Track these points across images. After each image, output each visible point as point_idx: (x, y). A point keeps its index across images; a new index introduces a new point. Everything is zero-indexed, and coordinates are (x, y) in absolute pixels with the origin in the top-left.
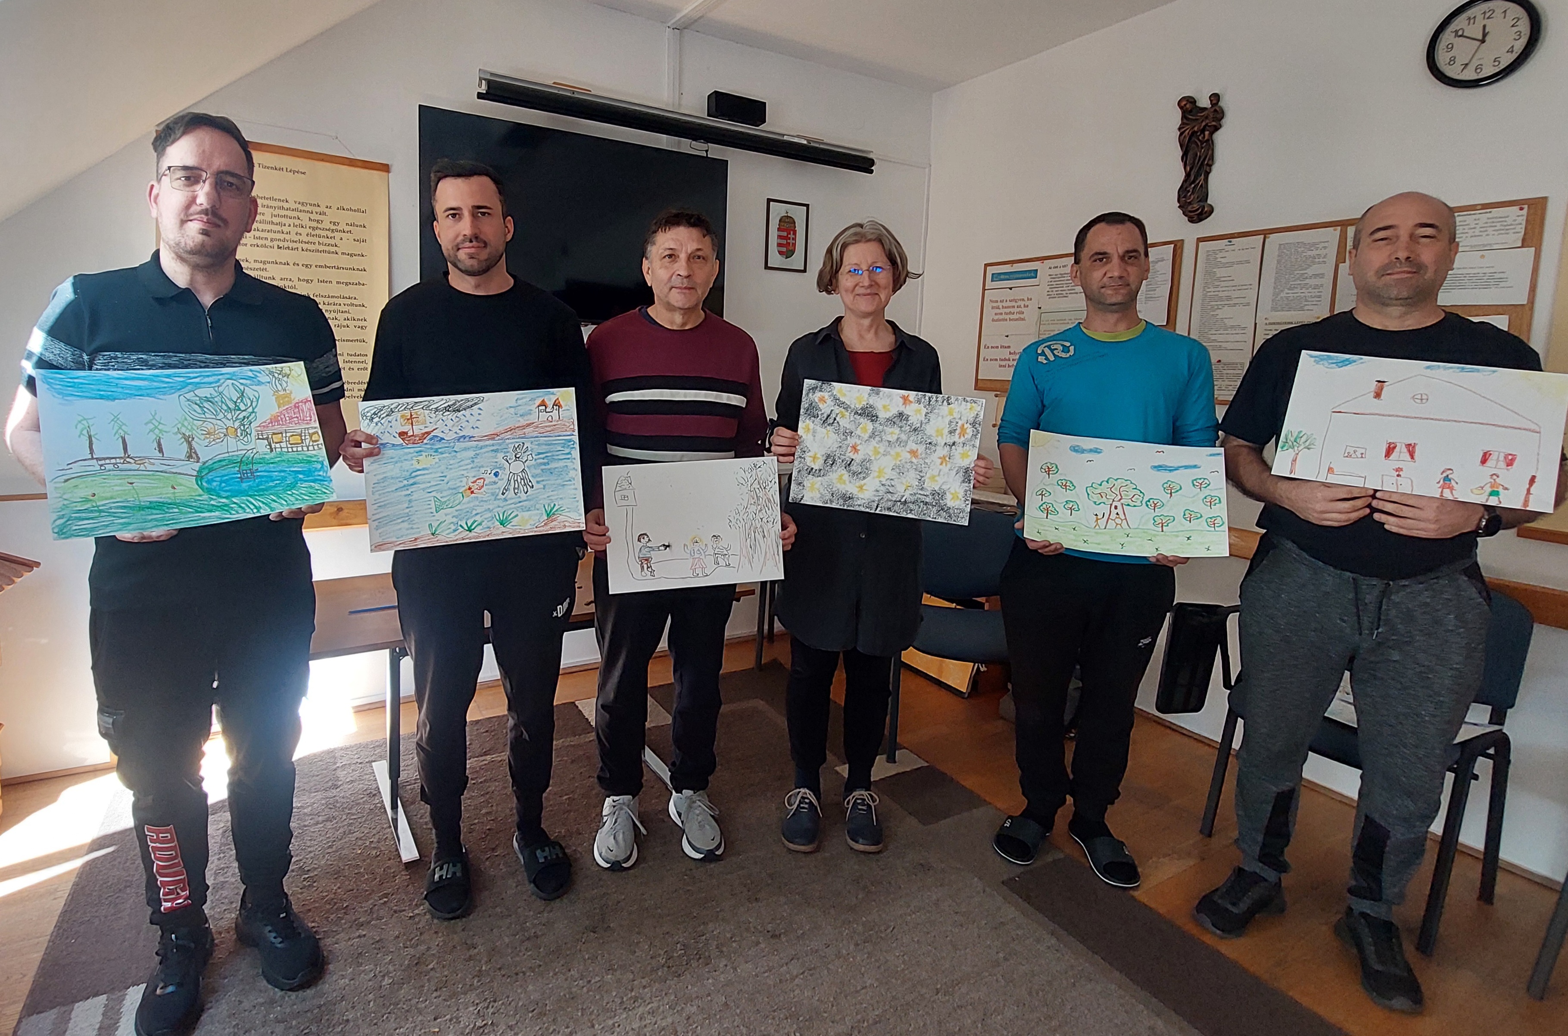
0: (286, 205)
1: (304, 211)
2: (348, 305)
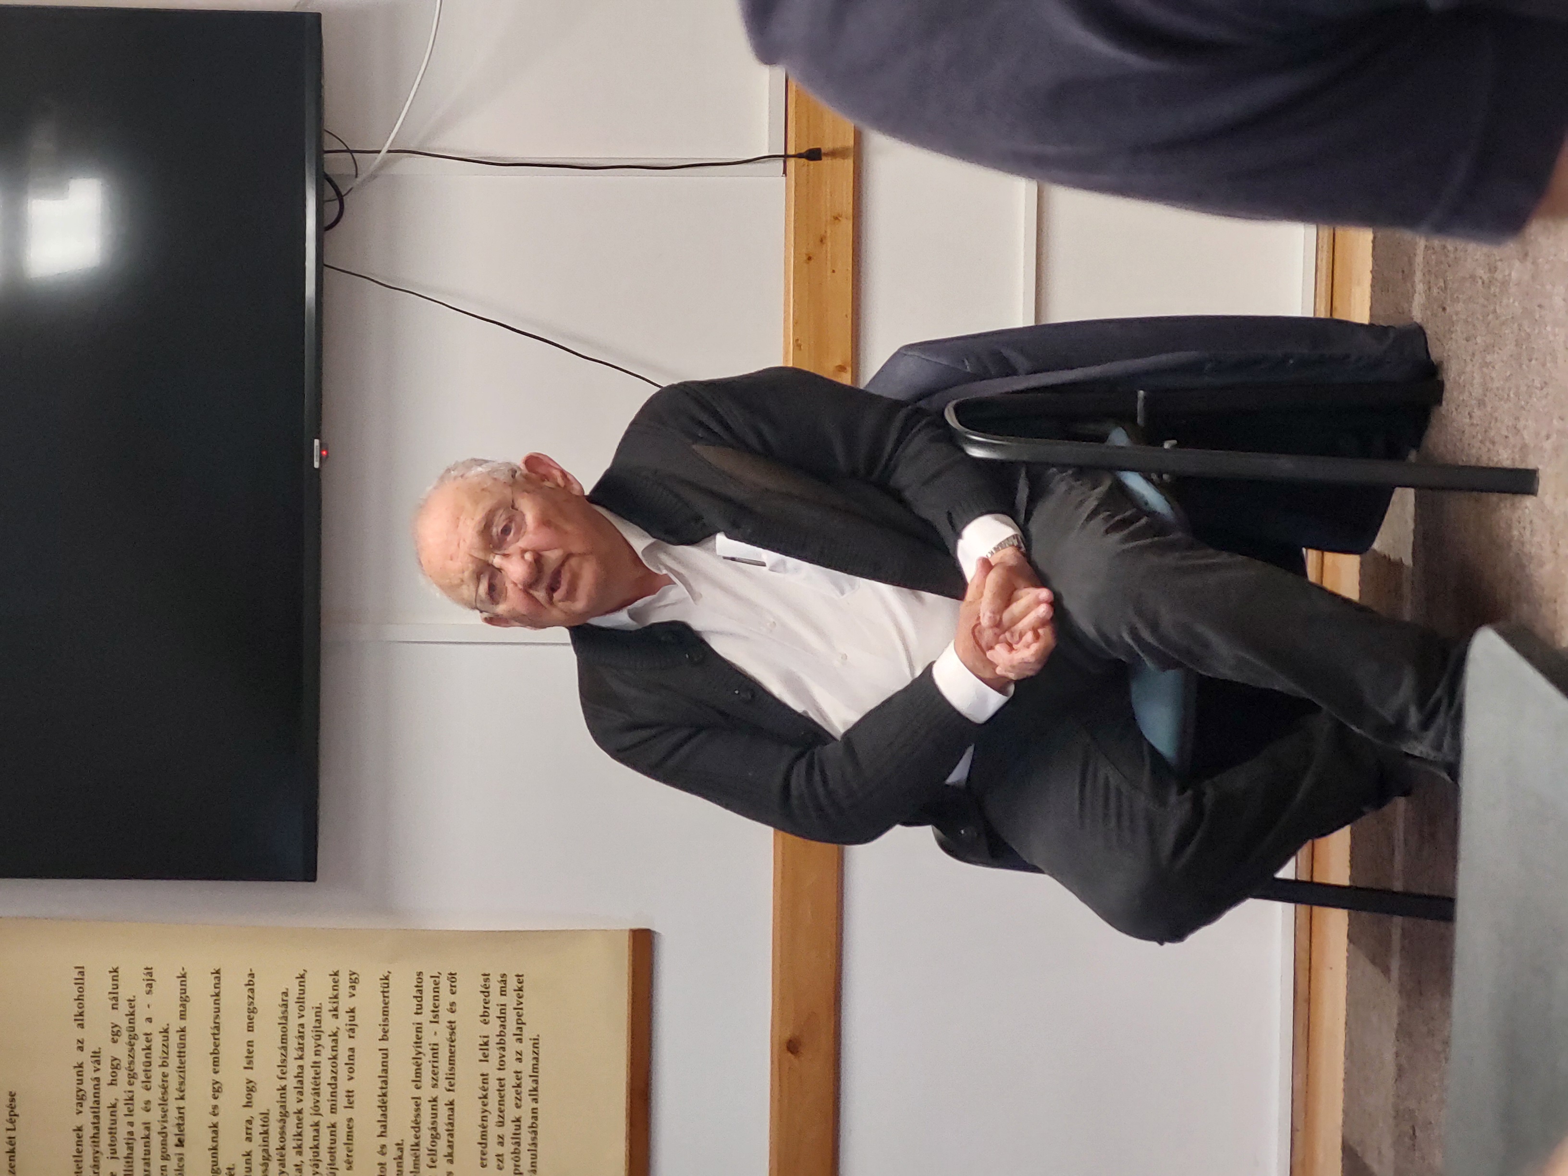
0: (88, 1131)
1: (96, 1095)
2: (302, 1008)
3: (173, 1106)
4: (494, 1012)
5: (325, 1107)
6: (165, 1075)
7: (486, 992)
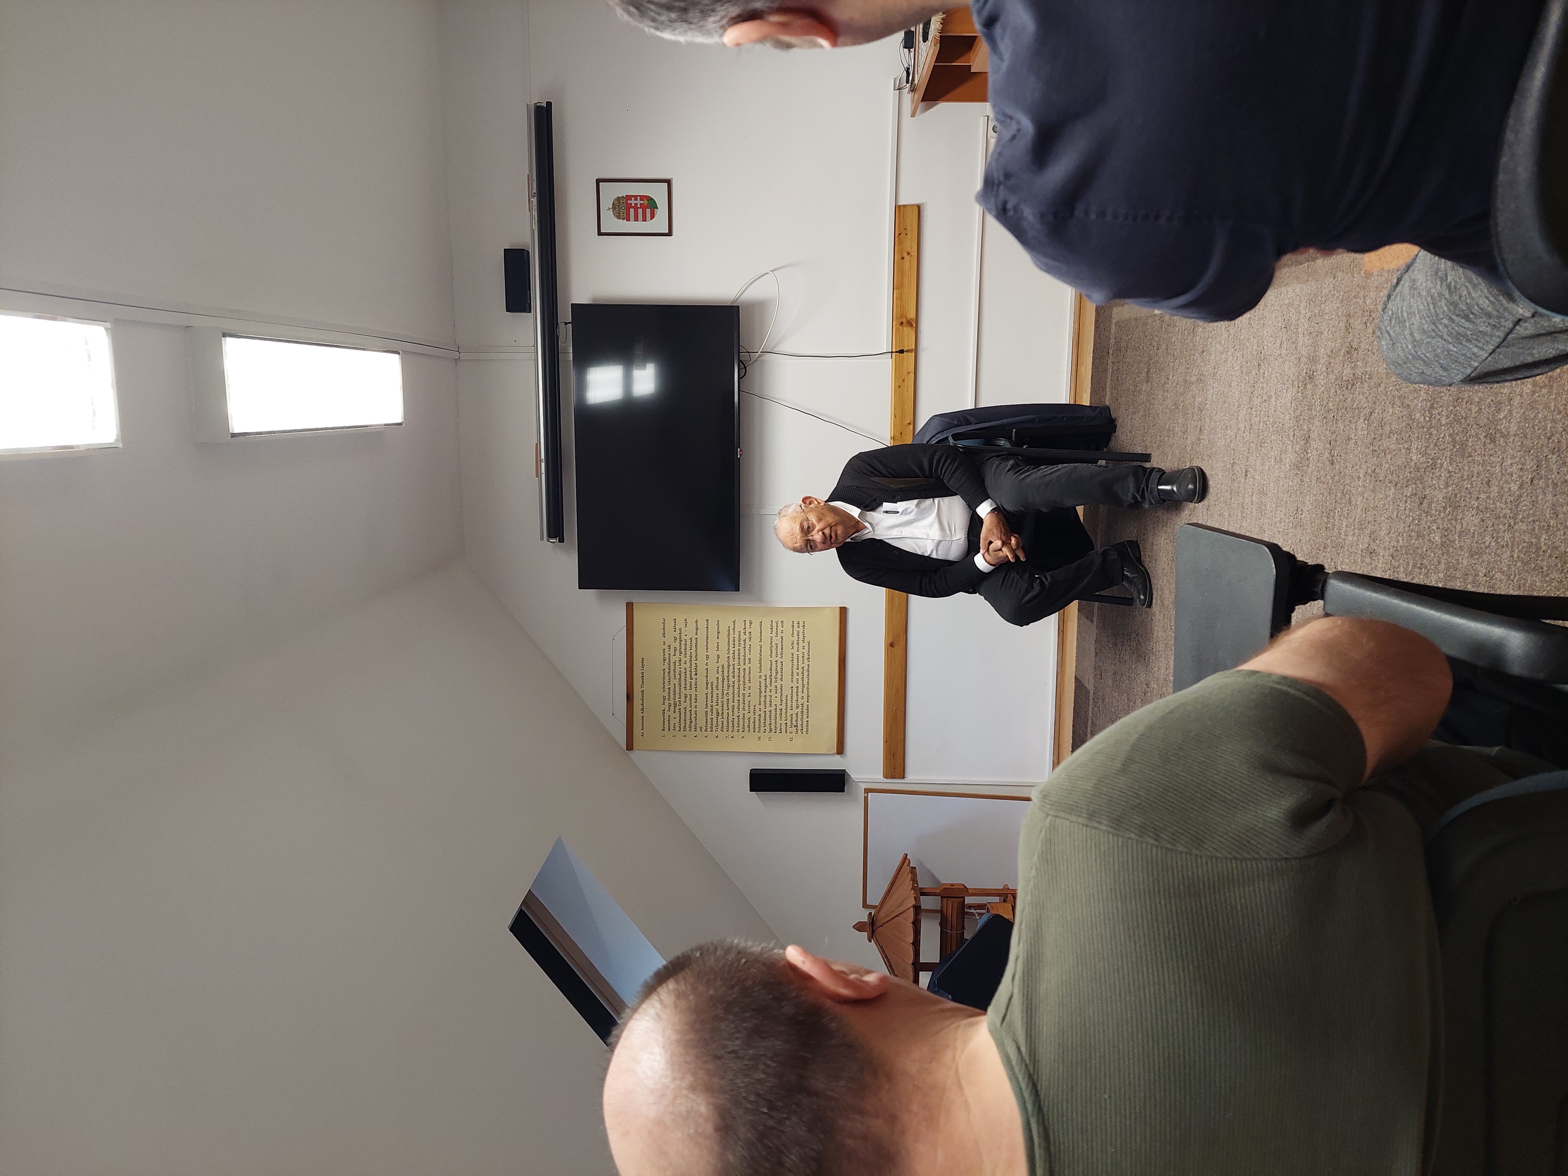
1: (669, 659)
2: (734, 632)
3: (693, 662)
4: (796, 633)
5: (742, 663)
6: (691, 653)
7: (793, 627)
